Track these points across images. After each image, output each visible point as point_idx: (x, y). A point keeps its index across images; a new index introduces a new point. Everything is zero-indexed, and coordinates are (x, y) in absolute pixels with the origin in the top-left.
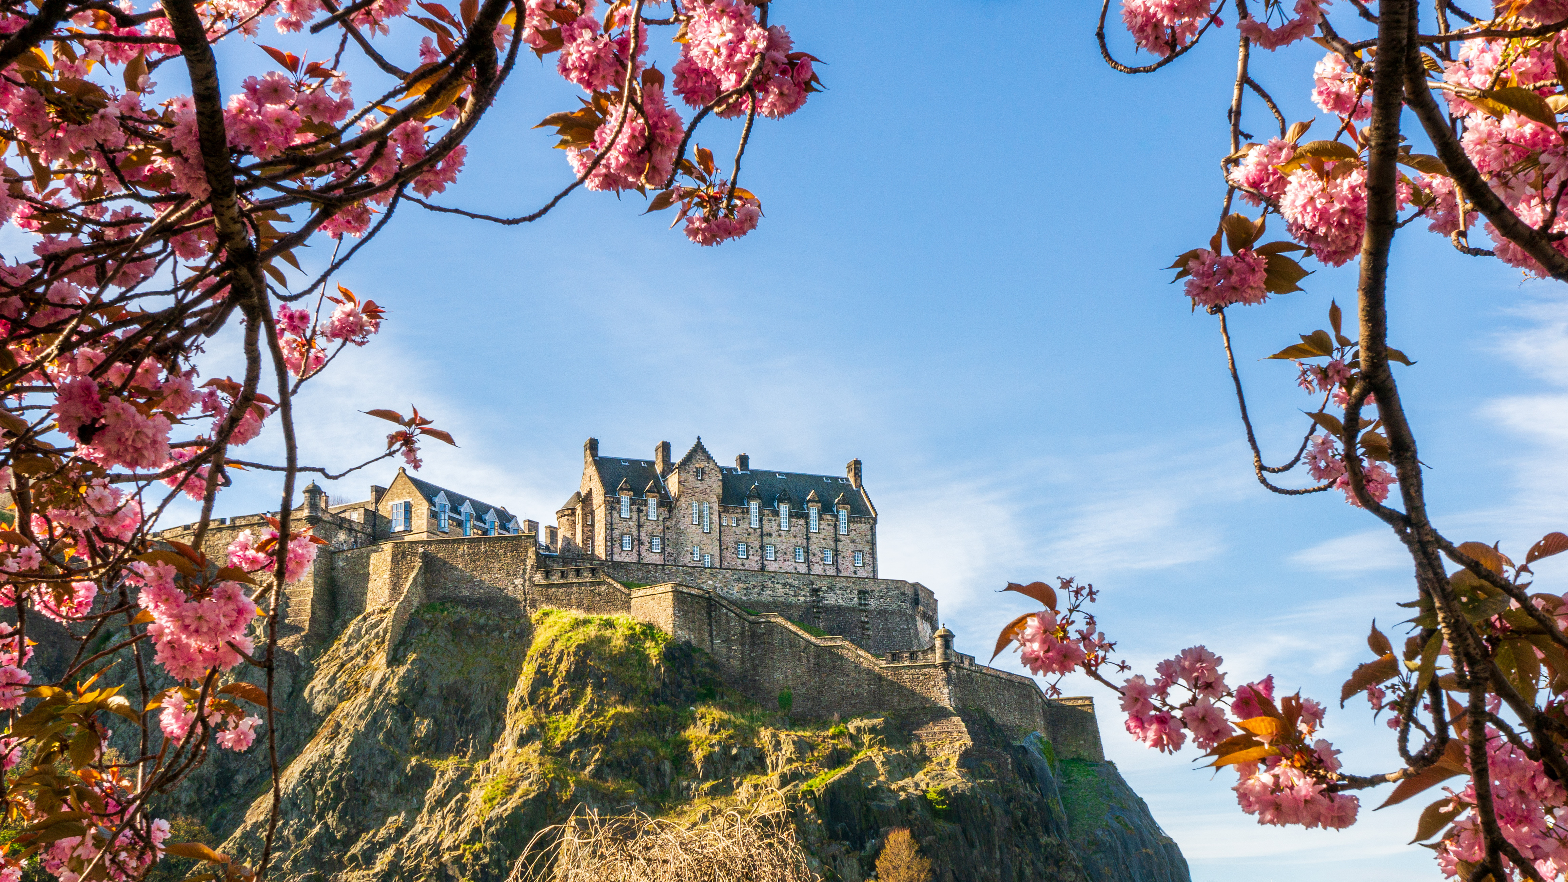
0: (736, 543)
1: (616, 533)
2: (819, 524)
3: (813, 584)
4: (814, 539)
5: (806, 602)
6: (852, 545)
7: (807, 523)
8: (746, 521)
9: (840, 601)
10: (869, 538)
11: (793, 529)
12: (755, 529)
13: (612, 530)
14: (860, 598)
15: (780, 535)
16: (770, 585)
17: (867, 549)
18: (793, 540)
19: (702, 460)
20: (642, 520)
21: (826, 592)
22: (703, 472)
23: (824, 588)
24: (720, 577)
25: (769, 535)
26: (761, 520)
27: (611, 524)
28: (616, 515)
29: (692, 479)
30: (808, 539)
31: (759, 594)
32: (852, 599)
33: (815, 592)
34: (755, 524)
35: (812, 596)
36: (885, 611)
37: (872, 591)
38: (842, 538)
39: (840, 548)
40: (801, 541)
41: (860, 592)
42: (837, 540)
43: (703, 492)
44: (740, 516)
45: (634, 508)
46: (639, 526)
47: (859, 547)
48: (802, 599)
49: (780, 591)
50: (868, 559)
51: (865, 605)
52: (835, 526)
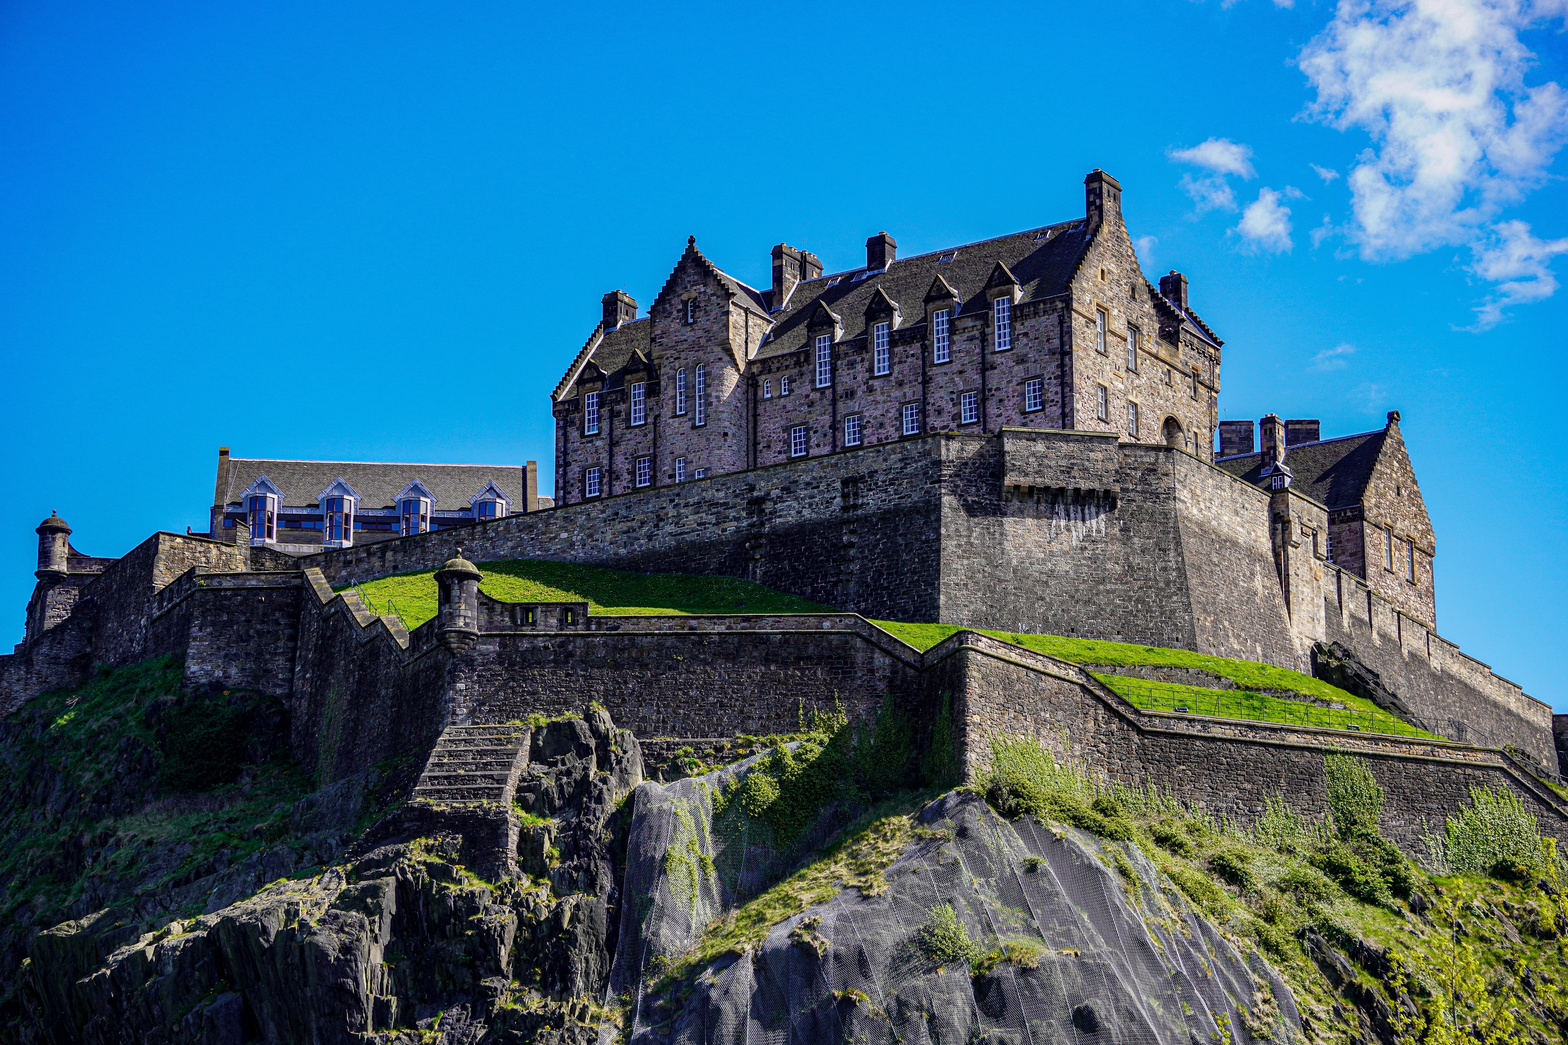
0: (786, 429)
1: (574, 470)
2: (952, 343)
3: (752, 488)
4: (939, 377)
5: (738, 530)
6: (1019, 370)
7: (924, 348)
8: (807, 378)
9: (806, 513)
10: (1056, 342)
11: (896, 369)
12: (822, 391)
13: (567, 464)
14: (845, 496)
15: (871, 390)
16: (672, 512)
17: (1052, 368)
18: (896, 393)
19: (695, 283)
20: (617, 432)
21: (780, 499)
22: (696, 307)
23: (775, 493)
24: (582, 519)
25: (851, 394)
26: (834, 370)
27: (565, 453)
28: (574, 434)
29: (675, 326)
30: (926, 381)
31: (650, 537)
32: (829, 502)
33: (756, 505)
34: (823, 381)
35: (750, 514)
36: (897, 511)
37: (872, 474)
38: (998, 359)
39: (993, 383)
40: (911, 391)
41: (845, 482)
42: (985, 368)
43: (696, 346)
44: (795, 371)
45: (605, 411)
46: (613, 444)
47: (1035, 369)
48: (731, 527)
49: (691, 520)
50: (1053, 391)
51: (856, 507)
52: (984, 338)
